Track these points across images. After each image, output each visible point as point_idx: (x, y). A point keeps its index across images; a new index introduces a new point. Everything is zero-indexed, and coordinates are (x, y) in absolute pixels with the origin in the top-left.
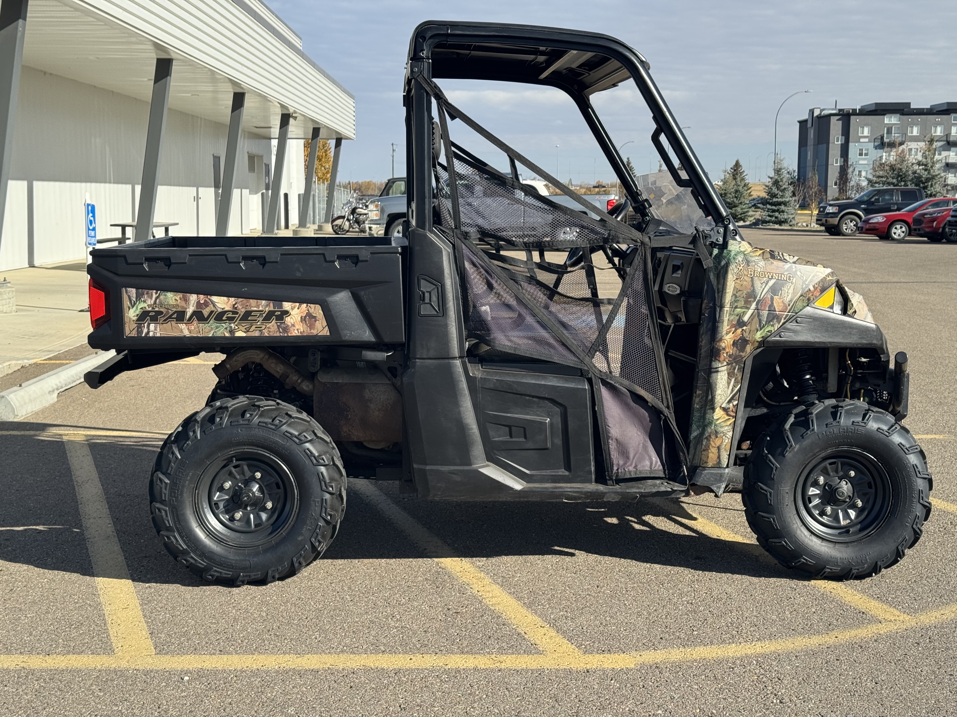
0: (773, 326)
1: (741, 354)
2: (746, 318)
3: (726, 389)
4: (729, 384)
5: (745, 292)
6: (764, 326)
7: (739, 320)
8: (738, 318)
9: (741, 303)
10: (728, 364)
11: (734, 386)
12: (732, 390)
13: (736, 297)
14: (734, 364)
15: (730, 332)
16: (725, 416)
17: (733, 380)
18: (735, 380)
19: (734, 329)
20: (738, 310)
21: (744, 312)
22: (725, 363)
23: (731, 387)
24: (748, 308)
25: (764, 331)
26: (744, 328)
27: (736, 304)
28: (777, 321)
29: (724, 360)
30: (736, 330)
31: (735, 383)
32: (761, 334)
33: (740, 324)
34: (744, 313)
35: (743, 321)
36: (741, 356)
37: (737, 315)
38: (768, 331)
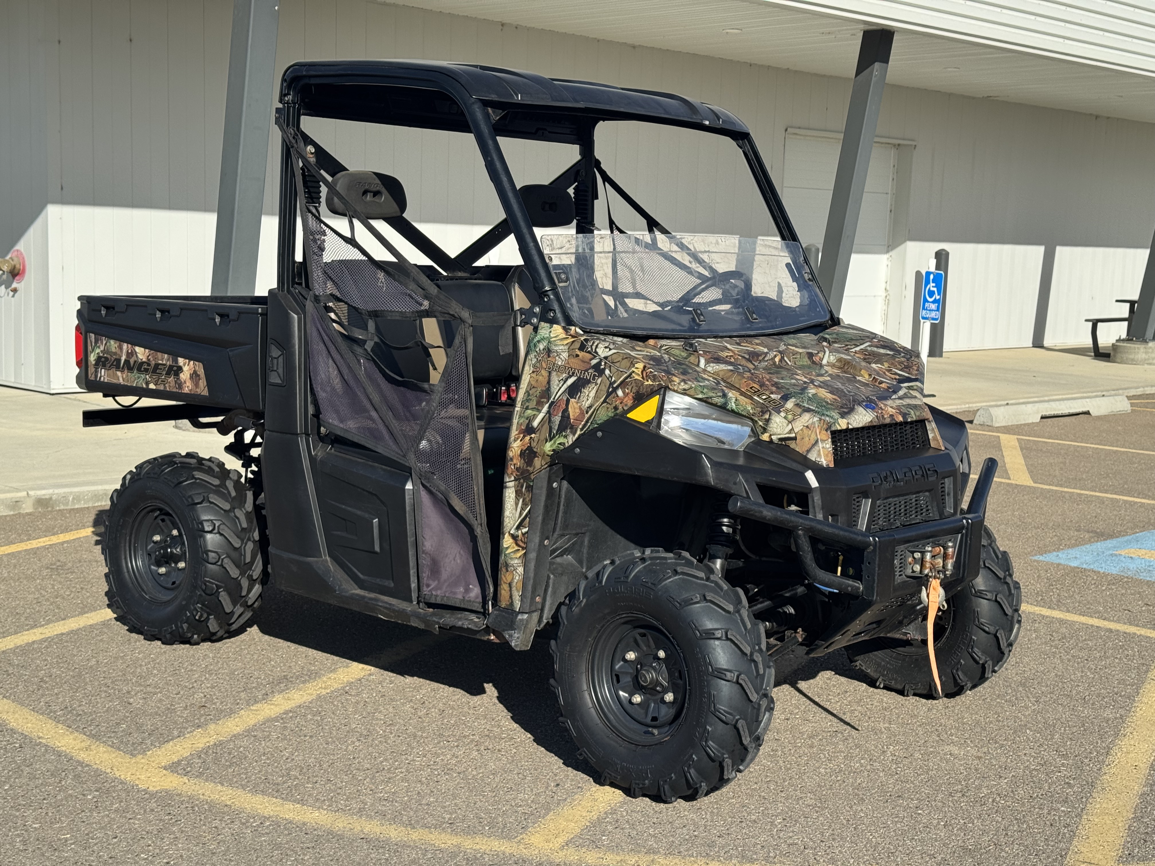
0: (565, 437)
1: (529, 468)
2: (535, 424)
3: (514, 511)
4: (517, 504)
5: (539, 389)
6: (554, 437)
7: (528, 425)
8: (527, 421)
9: (533, 404)
10: (515, 480)
11: (523, 509)
12: (521, 514)
13: (529, 395)
14: (522, 481)
15: (518, 439)
16: (515, 545)
17: (521, 500)
18: (523, 501)
19: (522, 436)
20: (529, 412)
21: (534, 415)
22: (513, 478)
23: (519, 510)
24: (539, 411)
25: (555, 442)
26: (533, 436)
27: (527, 404)
28: (571, 432)
29: (512, 474)
30: (524, 436)
31: (523, 504)
32: (551, 446)
33: (529, 430)
34: (535, 417)
35: (532, 427)
36: (528, 471)
37: (527, 419)
38: (560, 444)
